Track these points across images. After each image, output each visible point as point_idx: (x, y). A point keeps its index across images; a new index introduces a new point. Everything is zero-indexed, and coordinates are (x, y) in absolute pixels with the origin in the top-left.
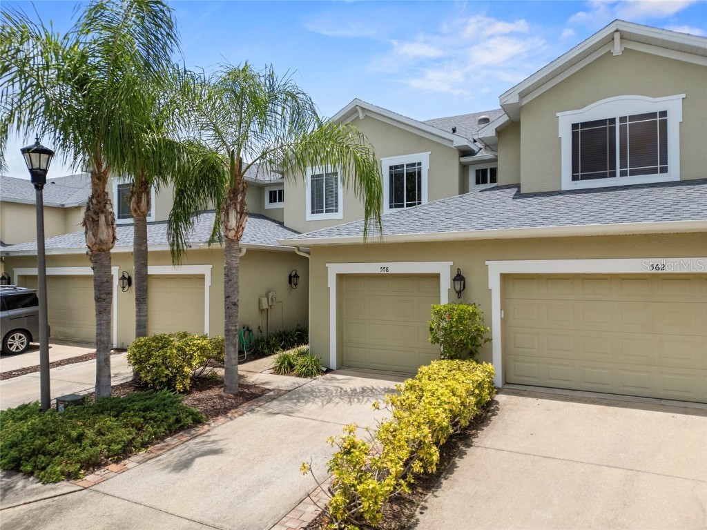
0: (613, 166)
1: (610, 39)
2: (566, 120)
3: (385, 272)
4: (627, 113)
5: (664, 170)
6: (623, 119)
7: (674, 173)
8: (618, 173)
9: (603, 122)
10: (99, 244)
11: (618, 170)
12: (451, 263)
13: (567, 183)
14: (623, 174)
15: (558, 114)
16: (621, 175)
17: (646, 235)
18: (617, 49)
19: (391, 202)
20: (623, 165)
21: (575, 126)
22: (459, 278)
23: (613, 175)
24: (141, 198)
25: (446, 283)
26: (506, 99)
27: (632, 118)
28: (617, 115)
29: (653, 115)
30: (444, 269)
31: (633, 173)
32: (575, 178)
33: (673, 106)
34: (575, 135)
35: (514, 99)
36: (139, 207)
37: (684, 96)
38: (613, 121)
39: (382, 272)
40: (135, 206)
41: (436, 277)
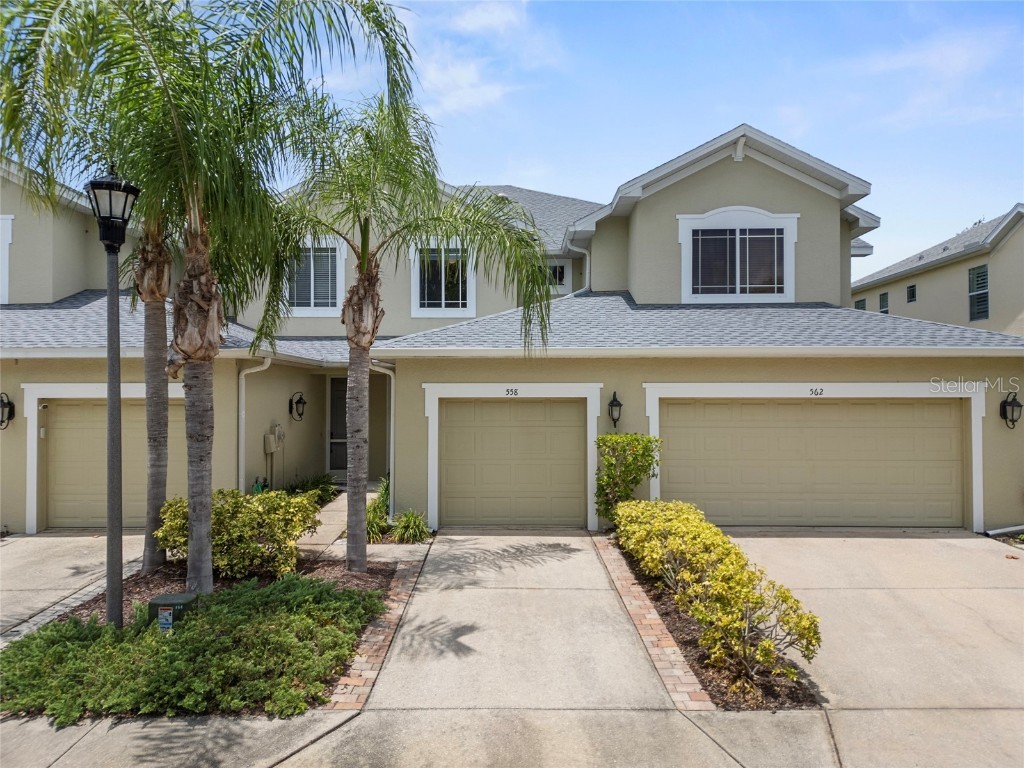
0: (733, 282)
1: (735, 143)
2: (687, 225)
3: (513, 396)
4: (748, 226)
5: (781, 290)
6: (743, 232)
7: (789, 296)
8: (738, 290)
9: (723, 232)
10: (207, 349)
11: (738, 286)
12: (601, 385)
13: (687, 296)
14: (743, 291)
15: (678, 217)
16: (741, 292)
17: (806, 359)
18: (739, 155)
19: (422, 297)
20: (743, 281)
21: (695, 232)
22: (615, 403)
23: (733, 291)
24: (163, 272)
25: (595, 410)
26: (625, 192)
27: (752, 231)
28: (738, 227)
29: (770, 231)
30: (592, 393)
31: (753, 291)
32: (695, 291)
33: (788, 224)
34: (695, 242)
35: (637, 192)
36: (159, 286)
37: (798, 215)
38: (733, 232)
39: (509, 396)
40: (153, 284)
41: (582, 402)
